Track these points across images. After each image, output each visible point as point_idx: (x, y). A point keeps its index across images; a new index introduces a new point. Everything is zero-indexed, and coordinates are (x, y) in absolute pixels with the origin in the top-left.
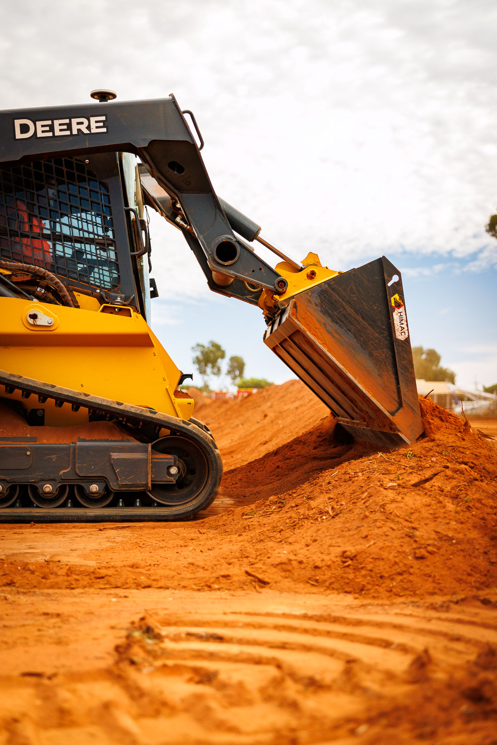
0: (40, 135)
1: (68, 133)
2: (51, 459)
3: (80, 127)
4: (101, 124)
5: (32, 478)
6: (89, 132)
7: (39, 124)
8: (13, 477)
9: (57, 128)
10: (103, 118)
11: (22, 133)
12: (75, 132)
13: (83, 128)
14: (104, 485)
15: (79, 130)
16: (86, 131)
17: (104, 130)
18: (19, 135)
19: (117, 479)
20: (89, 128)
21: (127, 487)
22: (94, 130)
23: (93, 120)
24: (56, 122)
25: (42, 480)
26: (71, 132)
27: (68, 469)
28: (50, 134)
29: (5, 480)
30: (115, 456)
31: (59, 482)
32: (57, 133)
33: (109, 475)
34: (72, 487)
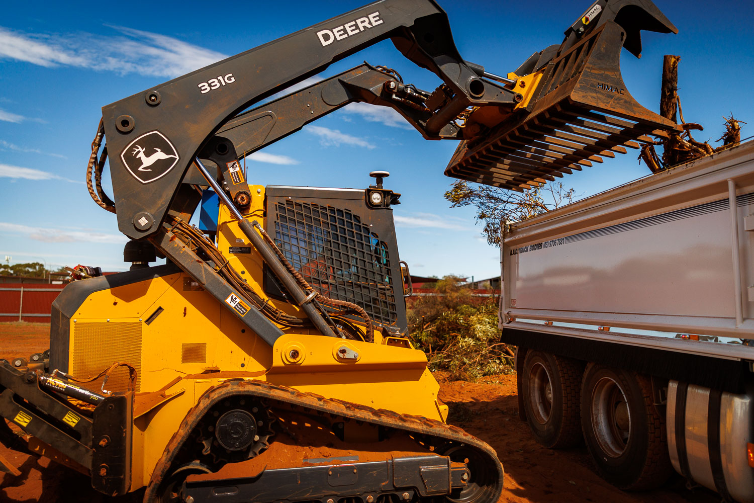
0: (339, 38)
1: (357, 31)
2: (372, 474)
3: (364, 24)
4: (378, 18)
5: (358, 492)
6: (371, 26)
7: (335, 31)
8: (343, 492)
9: (349, 30)
10: (377, 14)
11: (326, 41)
12: (362, 29)
13: (366, 24)
14: (413, 492)
15: (364, 27)
16: (369, 26)
17: (381, 22)
18: (324, 43)
19: (426, 488)
20: (370, 23)
21: (432, 494)
22: (375, 24)
23: (371, 16)
24: (347, 26)
25: (365, 492)
26: (360, 30)
27: (387, 482)
28: (346, 36)
29: (336, 495)
30: (423, 469)
31: (379, 493)
32: (351, 33)
33: (420, 486)
34: (387, 496)
